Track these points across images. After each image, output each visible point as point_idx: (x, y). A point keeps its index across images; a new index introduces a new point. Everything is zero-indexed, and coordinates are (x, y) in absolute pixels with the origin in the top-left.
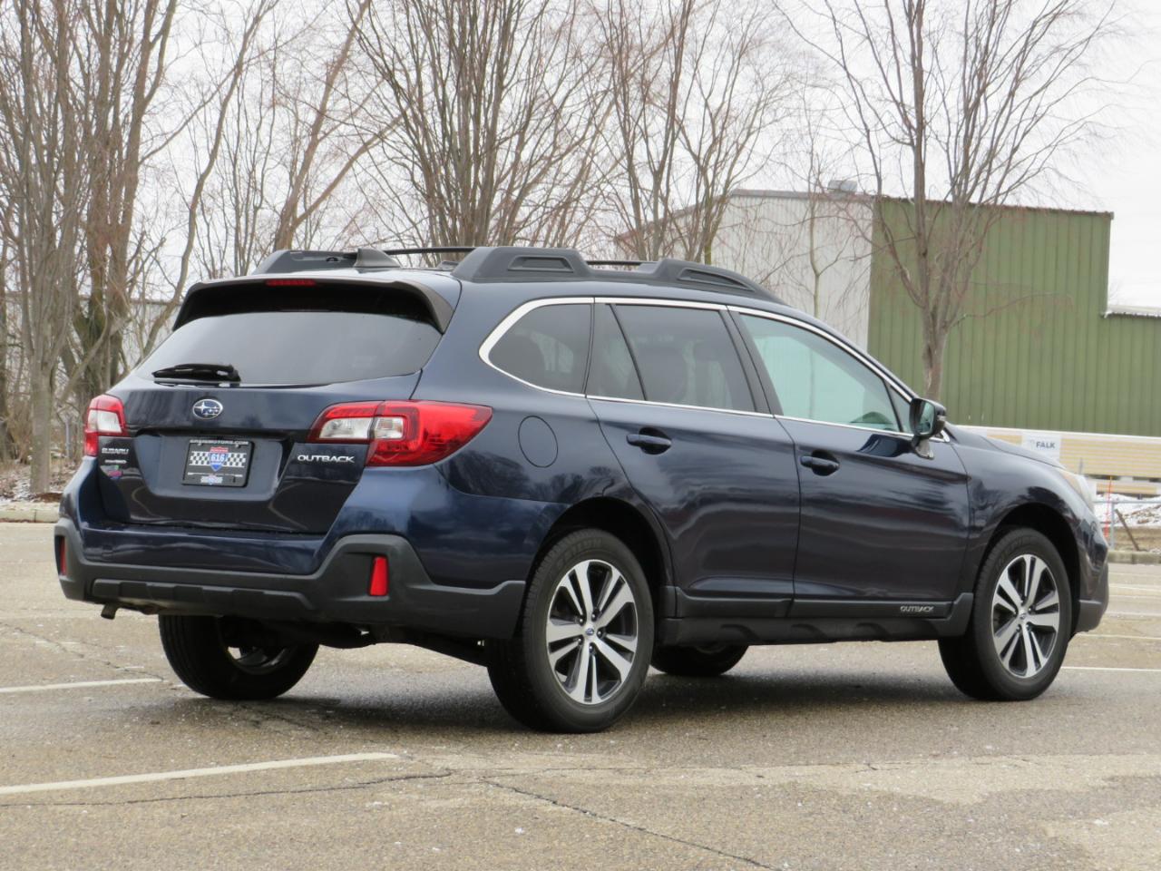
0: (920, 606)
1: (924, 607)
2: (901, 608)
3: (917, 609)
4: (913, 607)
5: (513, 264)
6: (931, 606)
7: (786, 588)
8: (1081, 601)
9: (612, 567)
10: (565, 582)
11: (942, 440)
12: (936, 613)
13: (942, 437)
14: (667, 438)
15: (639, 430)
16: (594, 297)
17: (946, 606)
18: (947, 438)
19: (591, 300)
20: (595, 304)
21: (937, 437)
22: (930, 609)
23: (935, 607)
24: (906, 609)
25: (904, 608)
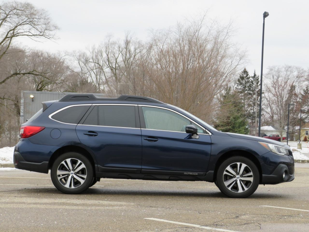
0: (192, 173)
1: (194, 173)
2: (184, 173)
3: (191, 174)
4: (189, 173)
5: (72, 98)
6: (197, 173)
7: (140, 167)
8: (263, 175)
9: (78, 160)
10: (63, 162)
11: (208, 135)
12: (199, 175)
13: (209, 134)
14: (97, 133)
15: (88, 131)
16: (92, 104)
17: (203, 174)
18: (210, 134)
19: (91, 105)
20: (92, 105)
21: (206, 134)
22: (197, 174)
23: (198, 174)
24: (186, 173)
25: (185, 173)
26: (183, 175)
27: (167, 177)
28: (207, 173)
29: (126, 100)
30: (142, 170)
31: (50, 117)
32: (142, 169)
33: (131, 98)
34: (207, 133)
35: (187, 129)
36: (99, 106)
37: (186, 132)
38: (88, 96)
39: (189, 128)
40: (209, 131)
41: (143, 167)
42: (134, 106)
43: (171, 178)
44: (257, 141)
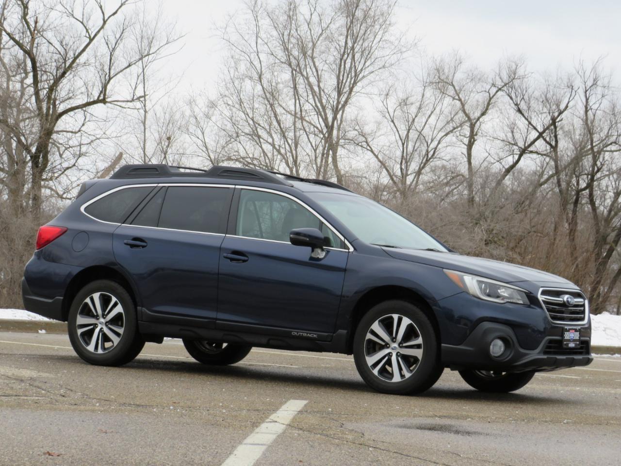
0: (307, 333)
1: (310, 334)
2: (292, 333)
3: (305, 335)
4: (301, 333)
5: (130, 172)
6: (315, 334)
8: (443, 345)
9: (112, 296)
10: (88, 300)
11: (347, 251)
12: (320, 338)
13: (349, 249)
14: (146, 242)
15: (131, 238)
16: (158, 183)
17: (327, 336)
18: (352, 249)
19: (155, 185)
20: (157, 186)
21: (345, 249)
22: (315, 336)
23: (318, 335)
24: (296, 333)
25: (294, 333)
26: (288, 335)
27: (264, 340)
28: (334, 335)
29: (219, 176)
30: (217, 321)
31: (82, 209)
32: (217, 319)
33: (229, 172)
34: (346, 247)
35: (291, 236)
36: (170, 188)
37: (290, 243)
38: (157, 167)
39: (298, 234)
40: (350, 243)
41: (221, 316)
42: (228, 188)
43: (271, 342)
44: (441, 269)
